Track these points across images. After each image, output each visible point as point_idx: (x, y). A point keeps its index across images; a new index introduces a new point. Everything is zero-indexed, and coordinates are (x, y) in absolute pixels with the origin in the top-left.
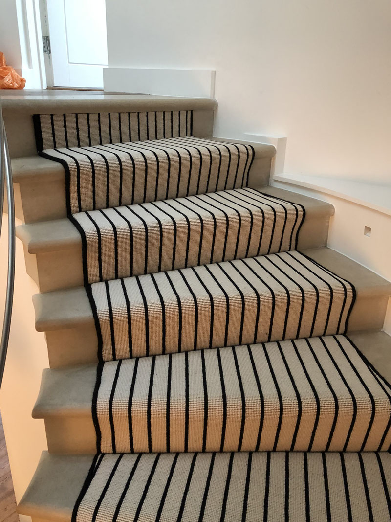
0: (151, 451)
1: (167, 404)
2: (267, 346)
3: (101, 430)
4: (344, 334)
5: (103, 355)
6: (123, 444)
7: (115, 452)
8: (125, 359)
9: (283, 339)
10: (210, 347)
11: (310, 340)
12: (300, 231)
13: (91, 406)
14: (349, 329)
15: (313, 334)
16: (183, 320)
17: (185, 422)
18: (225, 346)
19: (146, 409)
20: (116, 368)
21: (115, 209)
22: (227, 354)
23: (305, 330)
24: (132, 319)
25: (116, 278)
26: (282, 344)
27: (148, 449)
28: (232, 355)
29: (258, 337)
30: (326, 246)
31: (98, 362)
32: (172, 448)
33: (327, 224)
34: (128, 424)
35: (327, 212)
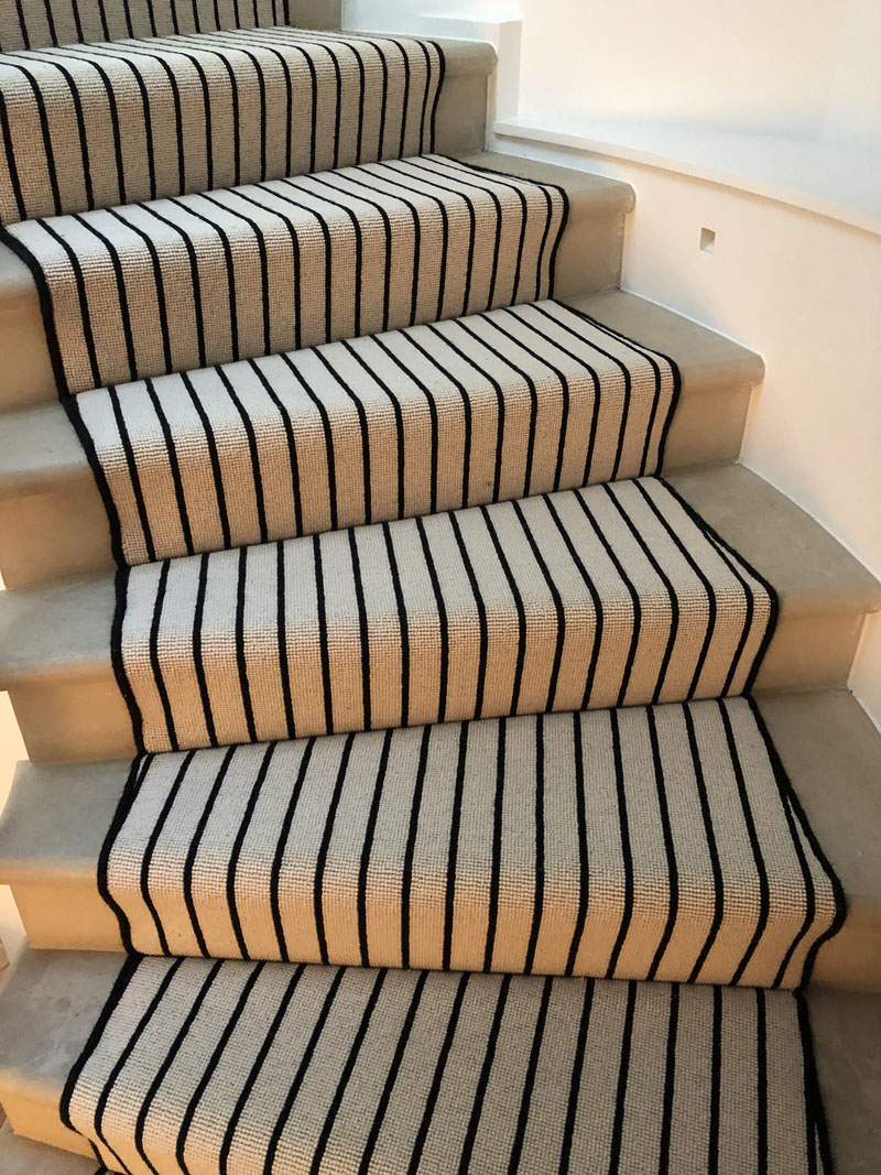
0: (254, 740)
1: (279, 637)
2: (492, 510)
3: (139, 705)
4: (657, 475)
5: (125, 552)
6: (191, 727)
7: (176, 748)
8: (176, 557)
9: (526, 495)
10: (368, 522)
11: (585, 493)
12: (558, 251)
13: (110, 655)
14: (667, 463)
15: (590, 479)
16: (300, 462)
17: (321, 670)
18: (401, 517)
19: (233, 649)
20: (159, 576)
21: (109, 211)
22: (405, 533)
23: (573, 470)
24: (181, 463)
25: (134, 378)
26: (524, 504)
27: (248, 735)
28: (417, 533)
29: (470, 493)
30: (619, 289)
31: (117, 569)
32: (299, 729)
33: (619, 234)
34: (198, 686)
35: (617, 205)
